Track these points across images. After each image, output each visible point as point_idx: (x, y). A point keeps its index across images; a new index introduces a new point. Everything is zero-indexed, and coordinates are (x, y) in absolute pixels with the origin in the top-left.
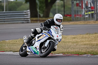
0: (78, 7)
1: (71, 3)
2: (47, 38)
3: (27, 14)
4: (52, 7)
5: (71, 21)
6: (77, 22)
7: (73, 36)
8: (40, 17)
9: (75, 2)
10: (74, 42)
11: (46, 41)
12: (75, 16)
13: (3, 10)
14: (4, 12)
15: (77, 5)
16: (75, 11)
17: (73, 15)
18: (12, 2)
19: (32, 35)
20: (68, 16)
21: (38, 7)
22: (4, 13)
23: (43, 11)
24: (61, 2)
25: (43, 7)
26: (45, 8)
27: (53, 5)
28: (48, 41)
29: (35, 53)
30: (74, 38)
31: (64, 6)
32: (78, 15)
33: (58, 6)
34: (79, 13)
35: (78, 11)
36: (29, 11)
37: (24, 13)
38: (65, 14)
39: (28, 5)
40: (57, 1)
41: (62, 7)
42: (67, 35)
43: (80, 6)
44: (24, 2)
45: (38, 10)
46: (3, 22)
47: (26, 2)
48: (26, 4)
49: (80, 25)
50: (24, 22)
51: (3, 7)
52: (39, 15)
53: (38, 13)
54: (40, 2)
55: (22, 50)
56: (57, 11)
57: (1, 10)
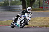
0: (47, 4)
1: (43, 1)
2: (23, 19)
3: (21, 7)
4: (33, 3)
5: (43, 10)
6: (46, 11)
7: (44, 18)
9: (45, 1)
10: (44, 21)
11: (23, 20)
12: (45, 8)
13: (9, 5)
14: (10, 6)
15: (46, 2)
16: (45, 5)
17: (44, 8)
20: (41, 8)
21: (26, 4)
22: (9, 6)
23: (29, 6)
24: (38, 1)
26: (30, 4)
27: (34, 3)
28: (24, 20)
30: (45, 19)
31: (39, 3)
32: (46, 7)
33: (36, 3)
34: (47, 7)
35: (46, 5)
36: (22, 5)
37: (19, 7)
38: (40, 7)
39: (21, 2)
40: (36, 1)
41: (38, 3)
43: (47, 3)
44: (19, 1)
45: (26, 5)
46: (9, 11)
47: (21, 1)
48: (20, 2)
49: (47, 12)
50: (20, 11)
51: (9, 3)
54: (28, 1)
55: (12, 24)
56: (36, 5)
57: (8, 5)
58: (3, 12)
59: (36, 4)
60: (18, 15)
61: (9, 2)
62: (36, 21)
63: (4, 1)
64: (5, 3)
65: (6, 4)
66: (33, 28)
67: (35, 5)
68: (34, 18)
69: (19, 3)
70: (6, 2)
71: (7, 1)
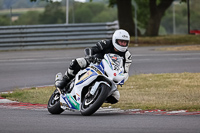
3: (113, 29)
8: (139, 34)
13: (65, 22)
14: (67, 24)
18: (82, 3)
19: (70, 71)
20: (197, 34)
21: (136, 15)
22: (66, 27)
23: (146, 24)
24: (183, 3)
25: (145, 15)
26: (149, 16)
27: (167, 12)
28: (97, 84)
29: (73, 107)
31: (188, 13)
33: (176, 12)
36: (116, 22)
38: (191, 28)
39: (115, 10)
40: (175, 3)
42: (195, 72)
44: (107, 5)
46: (64, 46)
47: (112, 4)
48: (111, 9)
51: (64, 15)
52: (138, 31)
53: (136, 27)
54: (140, 5)
56: (174, 22)
57: (60, 21)
58: (38, 50)
59: (174, 15)
60: (76, 62)
61: (63, 8)
62: (176, 89)
63: (45, 3)
64: (46, 11)
65: (53, 16)
66: (162, 115)
67: (171, 20)
68: (165, 75)
69: (104, 14)
70: (54, 10)
71: (58, 3)
